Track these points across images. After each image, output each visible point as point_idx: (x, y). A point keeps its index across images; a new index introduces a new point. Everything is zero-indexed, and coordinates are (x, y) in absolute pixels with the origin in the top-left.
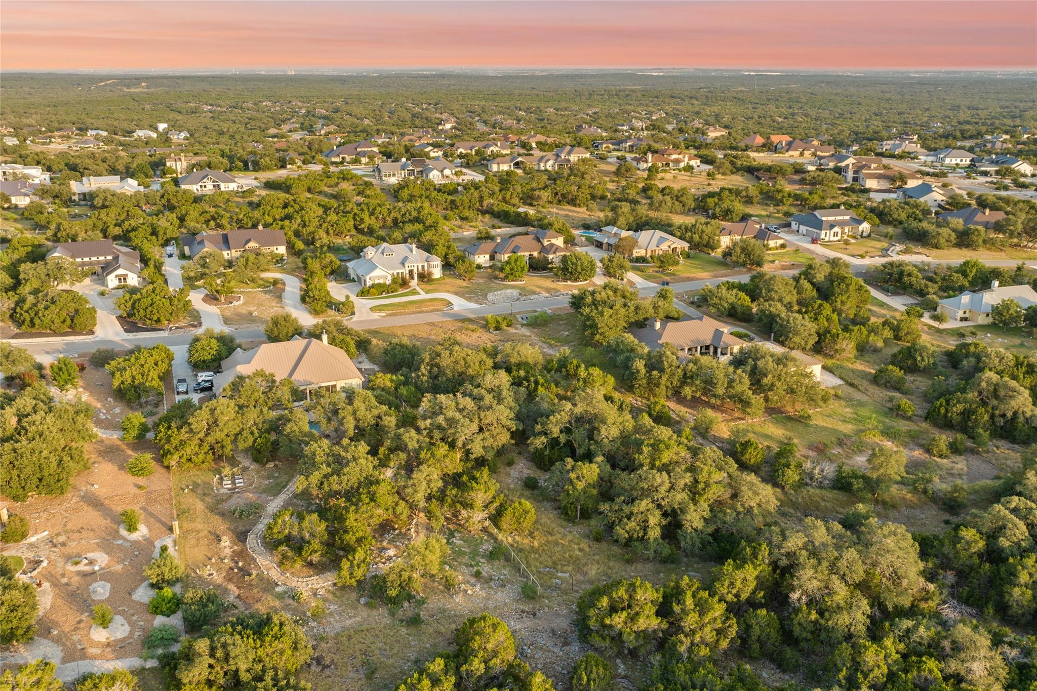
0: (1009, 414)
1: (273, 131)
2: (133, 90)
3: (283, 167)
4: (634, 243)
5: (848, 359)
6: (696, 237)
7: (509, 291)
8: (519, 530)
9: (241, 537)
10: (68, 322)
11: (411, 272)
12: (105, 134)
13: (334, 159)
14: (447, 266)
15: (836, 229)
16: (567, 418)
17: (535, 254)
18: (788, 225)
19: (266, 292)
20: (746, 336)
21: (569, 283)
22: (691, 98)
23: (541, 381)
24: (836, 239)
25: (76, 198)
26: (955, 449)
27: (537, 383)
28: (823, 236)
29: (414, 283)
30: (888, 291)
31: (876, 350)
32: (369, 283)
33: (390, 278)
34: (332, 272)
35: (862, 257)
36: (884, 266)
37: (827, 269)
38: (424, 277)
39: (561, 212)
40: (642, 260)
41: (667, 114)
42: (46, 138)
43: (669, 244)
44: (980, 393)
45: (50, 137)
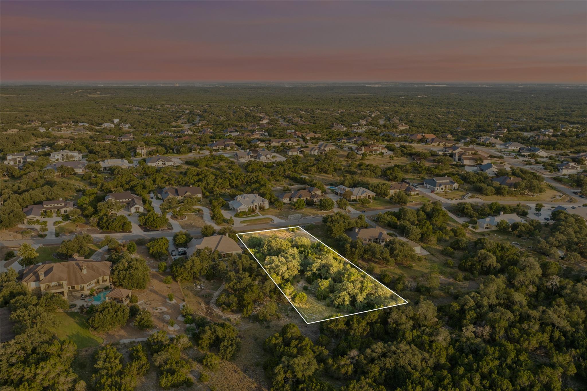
0: (488, 266)
1: (174, 124)
2: (92, 96)
3: (191, 152)
4: (351, 193)
5: (434, 244)
6: (379, 191)
7: (297, 215)
8: (301, 303)
9: (208, 303)
10: (121, 227)
11: (256, 206)
12: (87, 125)
13: (214, 148)
14: (271, 203)
15: (442, 187)
16: (319, 265)
17: (309, 198)
18: (423, 184)
19: (196, 215)
20: (394, 235)
21: (323, 211)
22: (394, 102)
23: (310, 252)
24: (442, 191)
25: (102, 169)
26: (466, 279)
27: (308, 253)
28: (436, 190)
29: (257, 211)
30: (459, 215)
31: (446, 241)
32: (239, 211)
33: (247, 209)
34: (222, 206)
35: (452, 199)
36: (458, 204)
37: (432, 206)
38: (261, 208)
39: (321, 177)
40: (355, 201)
41: (380, 112)
42: (58, 127)
43: (366, 193)
44: (479, 258)
45: (61, 127)
